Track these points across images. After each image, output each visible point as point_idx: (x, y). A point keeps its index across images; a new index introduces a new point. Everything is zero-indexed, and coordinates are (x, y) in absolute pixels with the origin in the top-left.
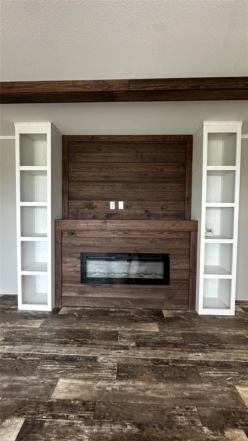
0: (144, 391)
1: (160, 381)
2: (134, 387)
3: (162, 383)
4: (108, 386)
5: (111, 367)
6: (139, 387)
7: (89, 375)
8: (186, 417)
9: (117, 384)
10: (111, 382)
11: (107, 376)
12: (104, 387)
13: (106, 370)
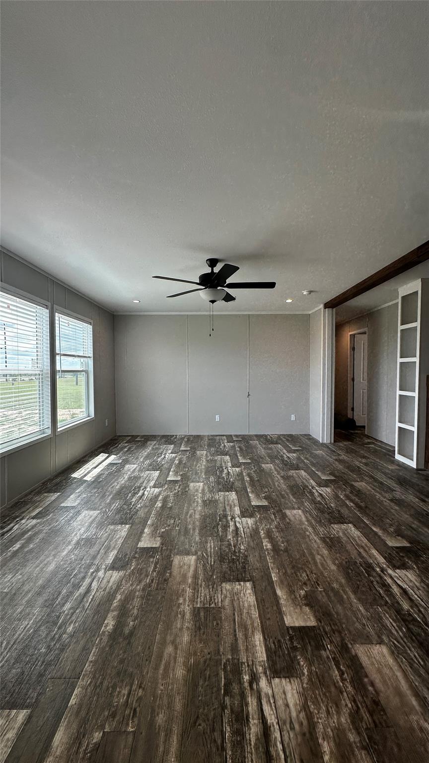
0: (173, 642)
1: (188, 671)
2: (181, 629)
3: (184, 672)
4: (185, 600)
5: (214, 599)
6: (180, 635)
7: (200, 579)
8: (124, 705)
9: (187, 609)
10: (190, 601)
11: (199, 596)
12: (183, 595)
13: (208, 594)
